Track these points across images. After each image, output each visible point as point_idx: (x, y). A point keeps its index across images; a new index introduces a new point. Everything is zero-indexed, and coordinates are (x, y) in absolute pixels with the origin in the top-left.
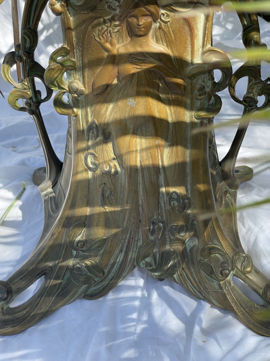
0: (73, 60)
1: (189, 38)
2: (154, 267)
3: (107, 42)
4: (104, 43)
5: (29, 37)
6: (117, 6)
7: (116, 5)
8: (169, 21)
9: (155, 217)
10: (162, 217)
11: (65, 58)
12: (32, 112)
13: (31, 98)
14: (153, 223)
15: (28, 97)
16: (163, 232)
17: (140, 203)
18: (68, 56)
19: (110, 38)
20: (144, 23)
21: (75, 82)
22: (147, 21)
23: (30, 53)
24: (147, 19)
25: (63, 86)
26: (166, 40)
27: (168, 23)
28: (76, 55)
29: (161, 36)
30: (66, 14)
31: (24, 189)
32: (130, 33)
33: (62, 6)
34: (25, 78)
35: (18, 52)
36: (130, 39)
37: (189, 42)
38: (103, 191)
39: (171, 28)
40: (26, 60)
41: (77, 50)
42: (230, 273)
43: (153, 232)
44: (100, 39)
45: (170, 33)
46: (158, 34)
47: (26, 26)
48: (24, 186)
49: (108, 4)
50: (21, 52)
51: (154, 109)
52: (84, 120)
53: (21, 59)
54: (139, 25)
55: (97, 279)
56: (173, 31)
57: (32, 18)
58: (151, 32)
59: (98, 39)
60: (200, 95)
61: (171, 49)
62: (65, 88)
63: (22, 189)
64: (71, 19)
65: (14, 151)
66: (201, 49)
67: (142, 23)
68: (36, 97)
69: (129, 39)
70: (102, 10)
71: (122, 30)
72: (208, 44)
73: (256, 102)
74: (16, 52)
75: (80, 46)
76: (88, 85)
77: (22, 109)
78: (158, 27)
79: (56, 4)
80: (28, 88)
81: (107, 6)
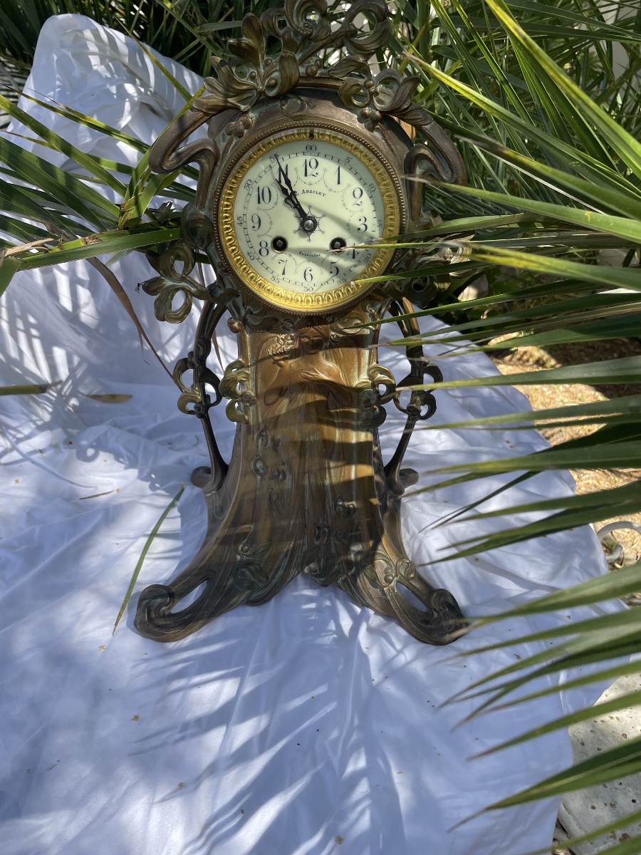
0: (247, 372)
1: (356, 356)
2: (318, 572)
5: (203, 346)
7: (290, 327)
9: (321, 522)
10: (327, 522)
11: (240, 370)
12: (201, 416)
13: (201, 402)
14: (319, 528)
15: (198, 401)
16: (328, 537)
17: (307, 508)
18: (242, 369)
21: (247, 392)
23: (202, 360)
26: (335, 358)
28: (250, 367)
29: (330, 354)
30: (243, 332)
31: (183, 490)
33: (239, 324)
34: (195, 383)
35: (191, 359)
37: (356, 360)
38: (270, 495)
40: (197, 367)
41: (252, 363)
42: (393, 579)
43: (318, 538)
44: (274, 355)
45: (339, 351)
46: (328, 352)
48: (182, 487)
49: (283, 325)
50: (194, 360)
52: (255, 427)
53: (193, 366)
55: (260, 585)
56: (341, 350)
57: (206, 329)
61: (340, 365)
62: (238, 397)
63: (179, 491)
64: (247, 335)
65: (171, 448)
66: (367, 366)
68: (205, 401)
70: (277, 331)
72: (374, 362)
73: (419, 412)
74: (189, 359)
75: (255, 360)
77: (191, 412)
78: (328, 346)
79: (235, 323)
80: (198, 393)
81: (281, 327)
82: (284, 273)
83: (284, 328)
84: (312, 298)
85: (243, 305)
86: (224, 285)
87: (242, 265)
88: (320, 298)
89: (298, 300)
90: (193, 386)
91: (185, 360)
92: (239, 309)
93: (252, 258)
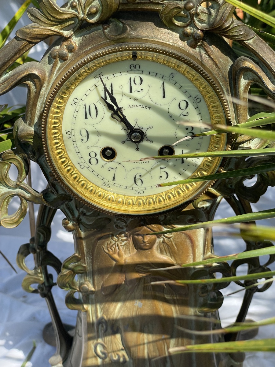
0: (84, 265)
1: (191, 248)
3: (115, 253)
4: (112, 254)
5: (43, 234)
6: (124, 226)
7: (123, 225)
8: (172, 237)
11: (77, 263)
12: (44, 295)
13: (44, 283)
15: (41, 283)
18: (79, 263)
19: (118, 250)
20: (149, 240)
21: (85, 284)
22: (152, 238)
23: (43, 246)
24: (152, 237)
25: (74, 287)
26: (169, 251)
27: (171, 238)
28: (86, 261)
29: (164, 248)
30: (78, 231)
31: (34, 348)
32: (136, 246)
33: (73, 225)
34: (38, 267)
35: (33, 244)
36: (136, 250)
37: (190, 252)
39: (174, 242)
40: (39, 252)
41: (88, 258)
44: (109, 251)
45: (173, 246)
46: (162, 246)
47: (40, 224)
48: (34, 344)
49: (116, 224)
50: (35, 245)
51: (160, 309)
52: (94, 315)
53: (34, 251)
54: (144, 242)
56: (175, 244)
57: (46, 217)
58: (156, 246)
59: (107, 251)
60: (202, 293)
61: (175, 258)
62: (76, 288)
63: (31, 348)
64: (82, 233)
66: (202, 256)
67: (147, 240)
68: (48, 281)
69: (135, 250)
70: (110, 229)
71: (129, 244)
72: (208, 252)
73: (257, 285)
74: (31, 245)
75: (91, 255)
76: (97, 287)
77: (34, 291)
78: (162, 241)
79: (69, 223)
80: (40, 275)
81: (114, 226)
82: (114, 179)
83: (117, 226)
84: (143, 201)
85: (76, 208)
86: (57, 191)
87: (72, 175)
88: (151, 200)
89: (129, 204)
90: (35, 269)
91: (27, 246)
92: (73, 211)
93: (82, 167)
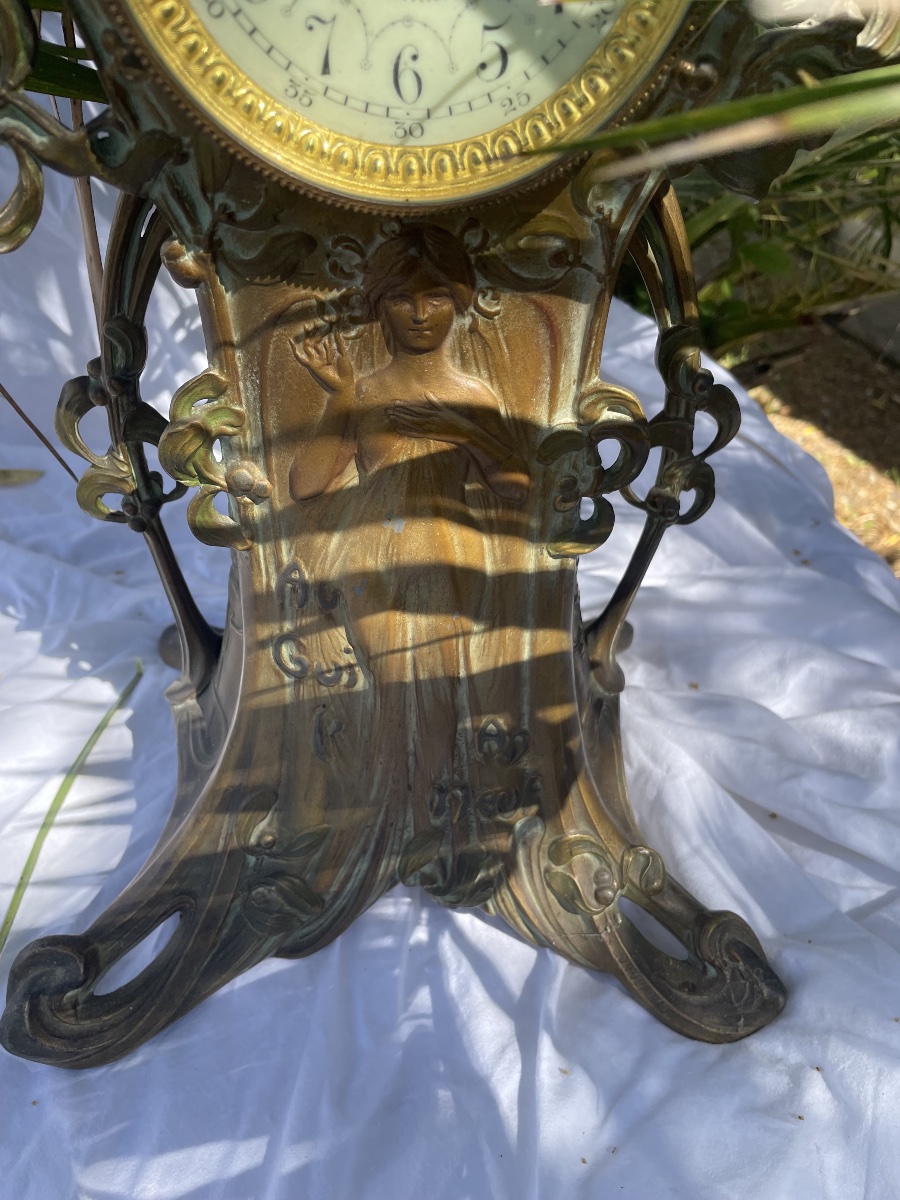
0: (237, 408)
1: (547, 358)
2: (440, 883)
3: (329, 364)
4: (320, 368)
5: (122, 342)
6: (356, 266)
7: (354, 263)
8: (497, 313)
9: (445, 777)
10: (461, 776)
11: (216, 402)
12: (140, 526)
13: (136, 493)
14: (442, 790)
15: (130, 489)
16: (464, 810)
17: (411, 746)
18: (223, 400)
19: (338, 354)
20: (432, 316)
21: (243, 467)
22: (440, 310)
23: (127, 382)
24: (441, 305)
25: (212, 476)
26: (488, 363)
27: (496, 317)
28: (243, 395)
29: (474, 352)
30: (214, 285)
31: (139, 676)
32: (392, 342)
33: (198, 259)
34: (117, 443)
35: (97, 378)
36: (391, 357)
37: (546, 370)
38: (320, 721)
39: (503, 332)
40: (116, 399)
41: (248, 383)
42: (615, 893)
43: (438, 812)
44: (309, 355)
45: (499, 345)
46: (467, 345)
47: (112, 313)
48: (139, 668)
49: (332, 259)
50: (104, 379)
51: (452, 539)
52: (271, 559)
53: (104, 399)
54: (416, 322)
55: (305, 918)
56: (506, 338)
57: (127, 293)
58: (449, 342)
59: (303, 356)
60: (564, 501)
61: (501, 386)
62: (217, 480)
63: (132, 675)
64: (228, 297)
66: (574, 387)
67: (426, 315)
68: (148, 487)
69: (389, 358)
70: (314, 277)
71: (371, 333)
72: (594, 374)
73: (677, 505)
74: (92, 379)
75: (256, 373)
76: (278, 475)
77: (115, 517)
78: (467, 327)
79: (183, 254)
80: (125, 469)
81: (327, 266)
82: (326, 68)
83: (334, 267)
84: (420, 160)
85: (204, 190)
86: (135, 119)
87: (181, 36)
88: (447, 158)
89: (374, 168)
90: (111, 451)
91: (81, 383)
92: (193, 206)
93: (216, 9)
